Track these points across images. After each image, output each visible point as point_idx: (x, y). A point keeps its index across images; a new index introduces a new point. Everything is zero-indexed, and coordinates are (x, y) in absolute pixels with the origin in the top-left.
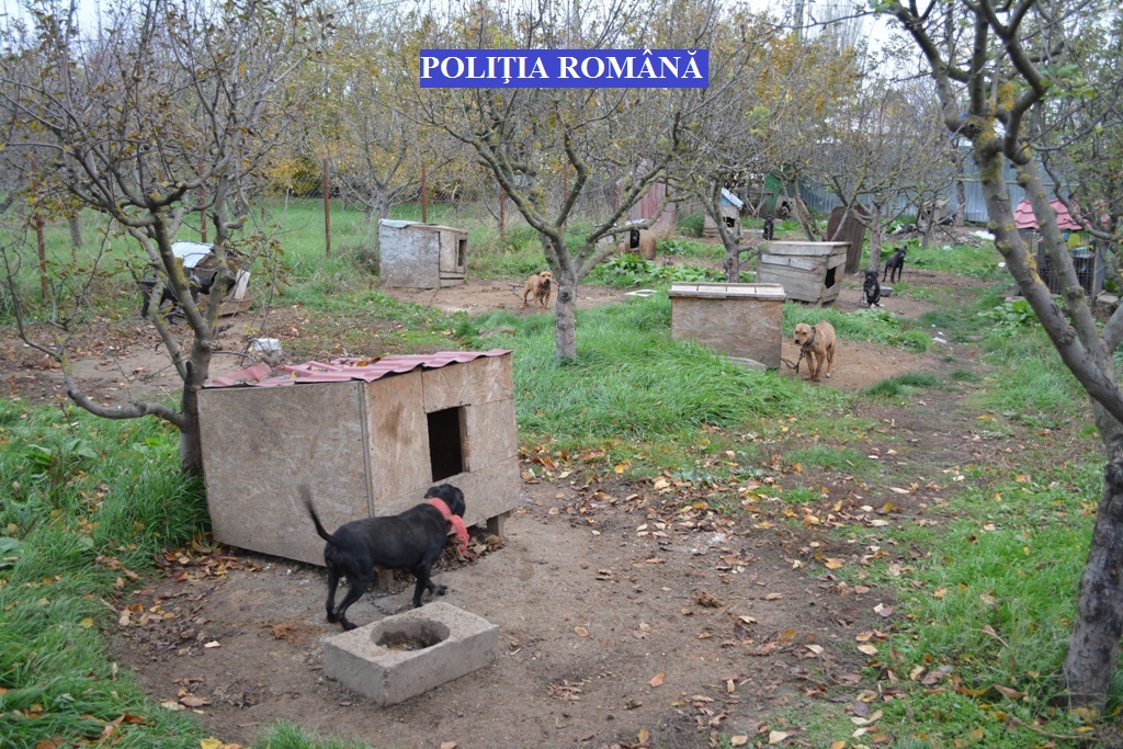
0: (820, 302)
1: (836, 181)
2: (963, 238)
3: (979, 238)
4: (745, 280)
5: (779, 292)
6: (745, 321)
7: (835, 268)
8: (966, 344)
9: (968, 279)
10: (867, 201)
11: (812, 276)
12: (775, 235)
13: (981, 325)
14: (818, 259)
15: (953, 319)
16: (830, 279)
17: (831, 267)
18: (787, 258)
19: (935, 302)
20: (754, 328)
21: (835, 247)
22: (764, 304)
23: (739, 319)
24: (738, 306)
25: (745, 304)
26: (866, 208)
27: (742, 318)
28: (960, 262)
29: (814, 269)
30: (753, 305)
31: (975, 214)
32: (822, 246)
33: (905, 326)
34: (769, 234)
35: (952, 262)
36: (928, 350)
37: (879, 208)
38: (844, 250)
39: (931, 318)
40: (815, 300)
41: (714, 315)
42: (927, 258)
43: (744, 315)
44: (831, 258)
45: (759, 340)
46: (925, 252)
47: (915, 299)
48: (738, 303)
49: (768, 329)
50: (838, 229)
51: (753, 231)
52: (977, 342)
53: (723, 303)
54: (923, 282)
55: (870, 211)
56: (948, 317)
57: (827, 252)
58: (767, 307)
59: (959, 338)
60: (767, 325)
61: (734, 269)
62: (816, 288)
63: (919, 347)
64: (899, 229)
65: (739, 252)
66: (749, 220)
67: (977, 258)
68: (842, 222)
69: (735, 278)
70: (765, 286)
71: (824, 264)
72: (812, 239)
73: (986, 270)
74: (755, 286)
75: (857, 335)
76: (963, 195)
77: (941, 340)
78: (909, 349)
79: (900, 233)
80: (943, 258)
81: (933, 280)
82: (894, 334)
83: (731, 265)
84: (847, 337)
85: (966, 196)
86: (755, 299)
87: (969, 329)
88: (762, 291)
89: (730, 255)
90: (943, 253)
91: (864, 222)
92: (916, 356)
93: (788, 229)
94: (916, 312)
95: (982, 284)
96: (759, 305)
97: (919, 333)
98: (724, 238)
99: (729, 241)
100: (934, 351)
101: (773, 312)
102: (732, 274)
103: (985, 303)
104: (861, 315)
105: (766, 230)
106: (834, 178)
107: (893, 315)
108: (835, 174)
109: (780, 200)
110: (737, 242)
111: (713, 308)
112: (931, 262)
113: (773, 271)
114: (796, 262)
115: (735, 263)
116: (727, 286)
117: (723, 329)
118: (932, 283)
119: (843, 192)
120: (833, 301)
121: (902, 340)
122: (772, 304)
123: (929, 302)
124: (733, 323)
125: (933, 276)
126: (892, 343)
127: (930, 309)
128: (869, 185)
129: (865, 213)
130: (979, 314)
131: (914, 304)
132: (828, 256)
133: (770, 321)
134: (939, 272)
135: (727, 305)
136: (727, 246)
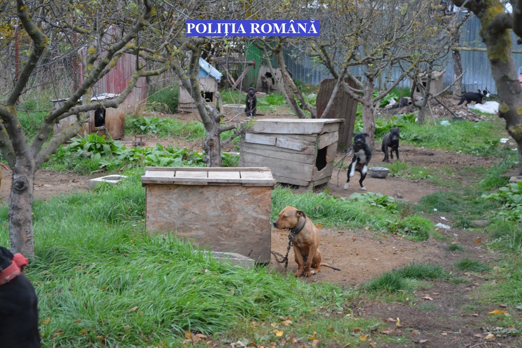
0: (312, 186)
1: (324, 51)
2: (461, 112)
3: (478, 111)
4: (227, 164)
5: (266, 176)
6: (230, 210)
7: (326, 148)
8: (471, 230)
9: (469, 157)
10: (359, 73)
11: (302, 157)
12: (259, 110)
13: (486, 208)
14: (308, 138)
15: (456, 202)
16: (321, 160)
17: (322, 146)
18: (273, 138)
19: (435, 184)
20: (240, 218)
21: (326, 124)
22: (250, 190)
23: (222, 208)
24: (222, 193)
25: (229, 191)
26: (357, 81)
27: (226, 207)
28: (459, 138)
29: (304, 150)
30: (238, 192)
31: (473, 85)
32: (312, 124)
33: (405, 211)
34: (251, 108)
35: (451, 138)
36: (431, 237)
37: (371, 80)
38: (336, 128)
39: (432, 201)
40: (306, 184)
41: (194, 204)
42: (425, 134)
43: (228, 203)
44: (322, 137)
45: (246, 231)
46: (422, 127)
47: (413, 181)
48: (221, 190)
49: (255, 219)
50: (329, 105)
51: (234, 106)
52: (483, 227)
53: (205, 190)
54: (421, 161)
55: (361, 84)
56: (450, 199)
57: (318, 130)
58: (253, 194)
59: (463, 223)
60: (254, 214)
61: (215, 151)
62: (306, 170)
63: (421, 234)
64: (393, 102)
65: (220, 131)
66: (230, 94)
67: (477, 134)
68: (333, 96)
69: (217, 161)
70: (251, 170)
71: (314, 143)
72: (300, 116)
73: (487, 147)
74: (240, 171)
75: (354, 222)
76: (460, 65)
77: (444, 226)
78: (411, 237)
79: (394, 107)
80: (441, 134)
81: (432, 159)
82: (393, 220)
83: (212, 146)
84: (342, 225)
85: (463, 66)
86: (240, 185)
87: (473, 213)
88: (248, 176)
89: (211, 135)
90: (441, 128)
91: (356, 96)
92: (419, 244)
93: (272, 103)
94: (417, 195)
95: (483, 162)
96: (245, 192)
97: (420, 218)
98: (203, 117)
99: (209, 119)
100: (437, 238)
101: (261, 200)
102: (213, 156)
103: (489, 184)
104: (356, 200)
105: (248, 104)
106: (322, 47)
107: (391, 199)
108: (322, 44)
109: (262, 71)
110: (218, 120)
111: (193, 197)
112: (429, 139)
113: (258, 152)
114: (283, 142)
115: (216, 143)
116: (208, 171)
117: (205, 220)
118: (431, 162)
119: (332, 64)
120: (325, 184)
121: (402, 227)
122: (259, 190)
123: (428, 183)
124: (216, 213)
125: (432, 154)
126: (392, 230)
127: (431, 191)
128: (361, 55)
129: (356, 86)
130: (484, 196)
131: (413, 186)
132: (319, 134)
133: (258, 209)
134: (438, 150)
135: (209, 193)
136: (207, 125)
